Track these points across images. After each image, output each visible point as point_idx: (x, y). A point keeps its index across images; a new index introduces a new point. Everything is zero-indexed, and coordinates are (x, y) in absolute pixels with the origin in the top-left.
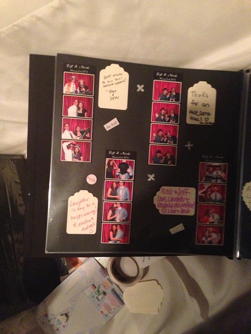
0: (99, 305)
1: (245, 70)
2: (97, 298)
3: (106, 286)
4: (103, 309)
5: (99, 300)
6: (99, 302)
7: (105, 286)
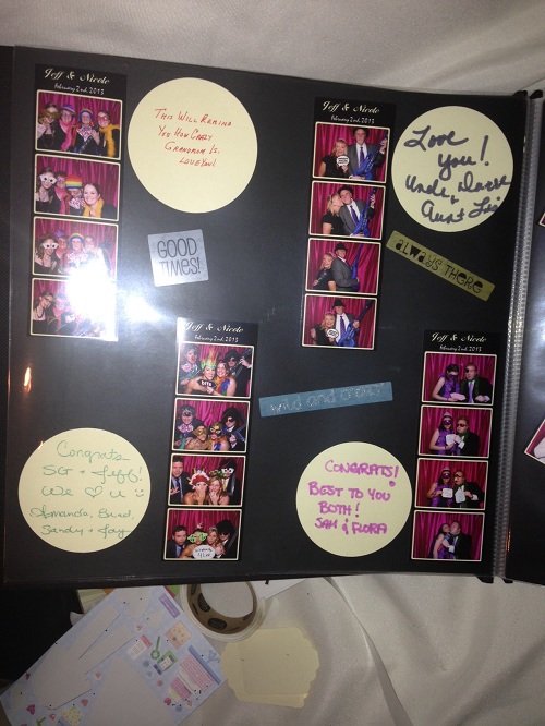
0: (160, 683)
1: (530, 90)
2: (156, 667)
3: (179, 639)
4: (170, 692)
5: (159, 672)
6: (160, 677)
7: (175, 639)
